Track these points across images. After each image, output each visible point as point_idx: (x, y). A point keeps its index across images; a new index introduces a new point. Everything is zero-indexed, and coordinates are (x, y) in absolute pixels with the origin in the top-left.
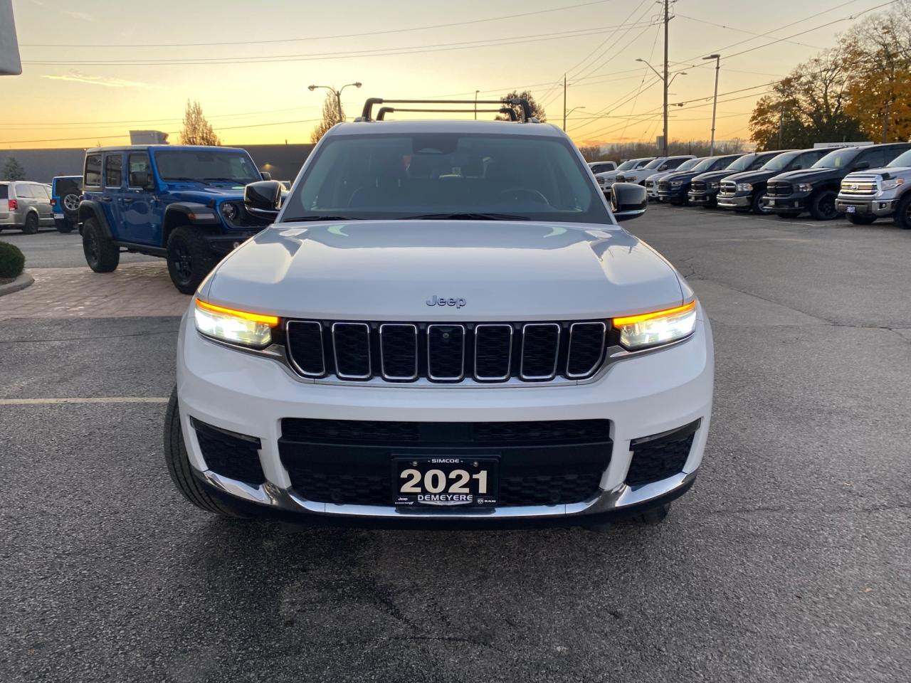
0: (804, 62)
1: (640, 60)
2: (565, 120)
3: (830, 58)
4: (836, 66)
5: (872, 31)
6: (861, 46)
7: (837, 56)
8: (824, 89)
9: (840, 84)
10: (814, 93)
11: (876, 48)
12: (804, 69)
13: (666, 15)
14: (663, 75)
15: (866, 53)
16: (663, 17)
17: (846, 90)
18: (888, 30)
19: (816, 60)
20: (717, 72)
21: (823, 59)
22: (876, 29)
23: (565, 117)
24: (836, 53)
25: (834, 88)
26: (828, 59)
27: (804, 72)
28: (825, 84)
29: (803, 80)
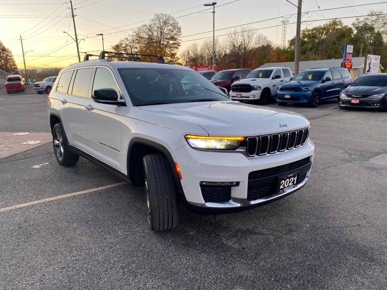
0: (123, 39)
1: (65, 32)
2: (24, 56)
3: (131, 38)
4: (134, 41)
5: (145, 30)
6: (142, 35)
7: (133, 38)
8: (131, 50)
9: (136, 48)
10: (128, 51)
11: (147, 36)
12: (123, 42)
13: (73, 14)
14: (75, 40)
15: (144, 38)
16: (72, 15)
17: (138, 51)
18: (150, 30)
19: (126, 39)
20: (103, 41)
21: (129, 38)
22: (146, 29)
23: (24, 54)
24: (133, 37)
25: (134, 50)
26: (130, 38)
27: (123, 43)
28: (131, 48)
29: (123, 46)
